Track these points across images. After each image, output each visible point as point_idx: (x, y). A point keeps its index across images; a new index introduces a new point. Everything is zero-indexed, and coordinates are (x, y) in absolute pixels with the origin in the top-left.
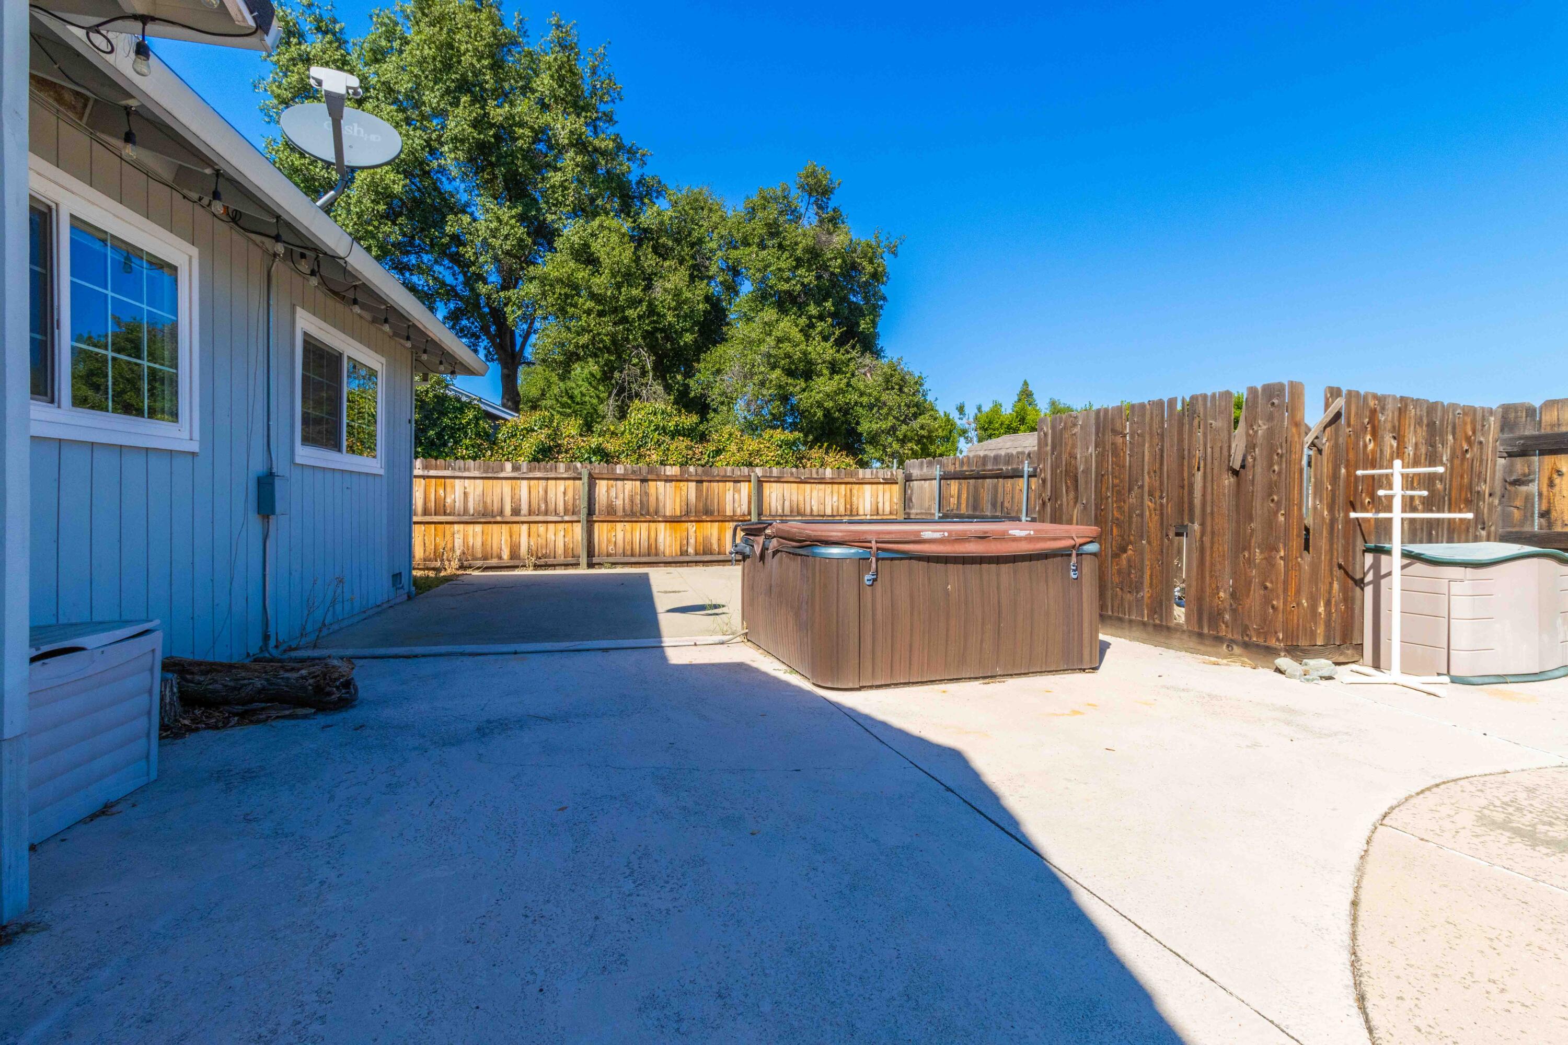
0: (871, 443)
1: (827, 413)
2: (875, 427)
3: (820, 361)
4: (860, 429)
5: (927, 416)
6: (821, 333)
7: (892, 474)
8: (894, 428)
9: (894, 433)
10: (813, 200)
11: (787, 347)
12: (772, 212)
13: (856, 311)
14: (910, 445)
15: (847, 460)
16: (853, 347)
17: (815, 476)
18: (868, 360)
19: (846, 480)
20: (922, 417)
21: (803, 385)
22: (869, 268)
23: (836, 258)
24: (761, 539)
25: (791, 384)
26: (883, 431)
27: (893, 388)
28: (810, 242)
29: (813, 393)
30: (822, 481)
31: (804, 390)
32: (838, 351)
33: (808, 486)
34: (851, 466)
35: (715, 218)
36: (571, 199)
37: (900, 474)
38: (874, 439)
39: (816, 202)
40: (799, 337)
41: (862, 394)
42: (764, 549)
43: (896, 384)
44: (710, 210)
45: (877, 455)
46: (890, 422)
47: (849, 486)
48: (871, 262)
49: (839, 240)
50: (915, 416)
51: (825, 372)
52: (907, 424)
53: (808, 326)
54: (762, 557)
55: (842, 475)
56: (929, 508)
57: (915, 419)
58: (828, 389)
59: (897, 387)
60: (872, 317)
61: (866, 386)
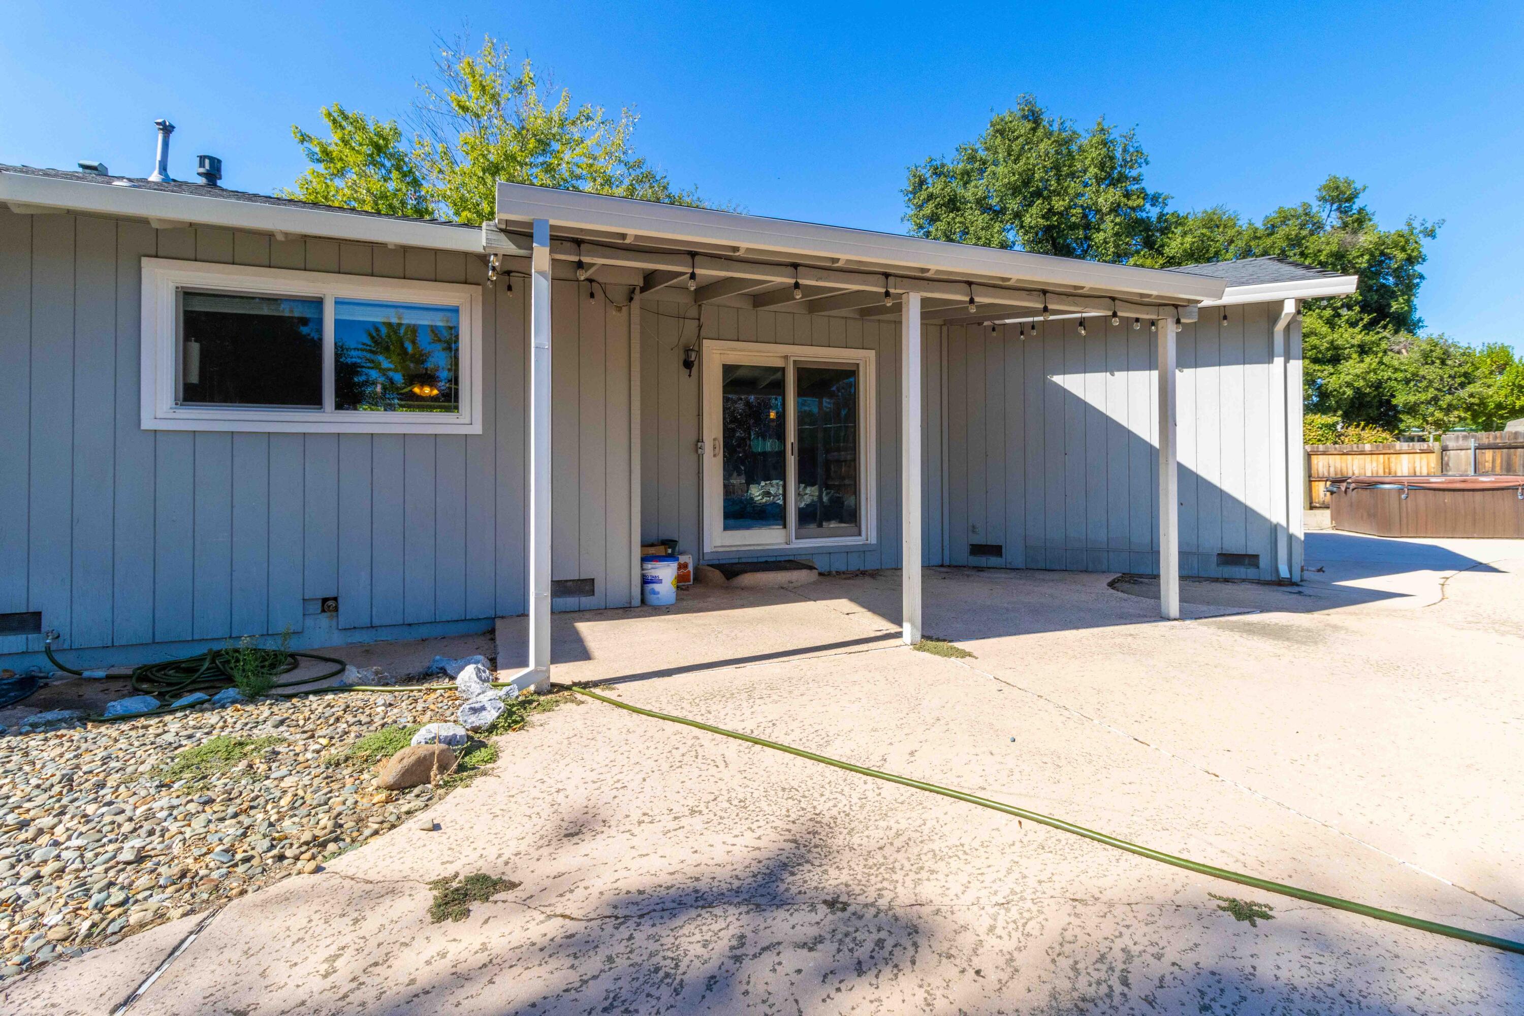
0: (1408, 413)
1: (1358, 390)
2: (1412, 399)
3: (1347, 346)
4: (1394, 402)
5: (1477, 384)
6: (1347, 321)
7: (1429, 446)
8: (1435, 399)
9: (1436, 404)
10: (1335, 206)
11: (1313, 340)
12: (1292, 229)
13: (1388, 293)
14: (1456, 413)
15: (1384, 435)
16: (1385, 327)
17: (1355, 449)
18: (1403, 336)
19: (1384, 451)
20: (1472, 386)
21: (1332, 370)
22: (1401, 256)
23: (1362, 255)
24: (1345, 484)
25: (1318, 370)
26: (1422, 403)
27: (1433, 363)
28: (1334, 248)
29: (1342, 376)
30: (1362, 453)
31: (1332, 374)
32: (1368, 334)
33: (1349, 457)
34: (1387, 439)
35: (1231, 233)
36: (1112, 250)
37: (1437, 446)
38: (1412, 410)
39: (1339, 209)
40: (1325, 329)
41: (1396, 370)
42: (1347, 488)
43: (1438, 358)
44: (1225, 226)
45: (1417, 423)
46: (1431, 393)
47: (1387, 456)
48: (1403, 249)
49: (1365, 240)
50: (1462, 385)
51: (1355, 356)
52: (1452, 394)
53: (1334, 316)
54: (1346, 492)
55: (1381, 448)
56: (1466, 471)
57: (1462, 388)
58: (1358, 371)
59: (1438, 361)
60: (1406, 297)
61: (1401, 363)
